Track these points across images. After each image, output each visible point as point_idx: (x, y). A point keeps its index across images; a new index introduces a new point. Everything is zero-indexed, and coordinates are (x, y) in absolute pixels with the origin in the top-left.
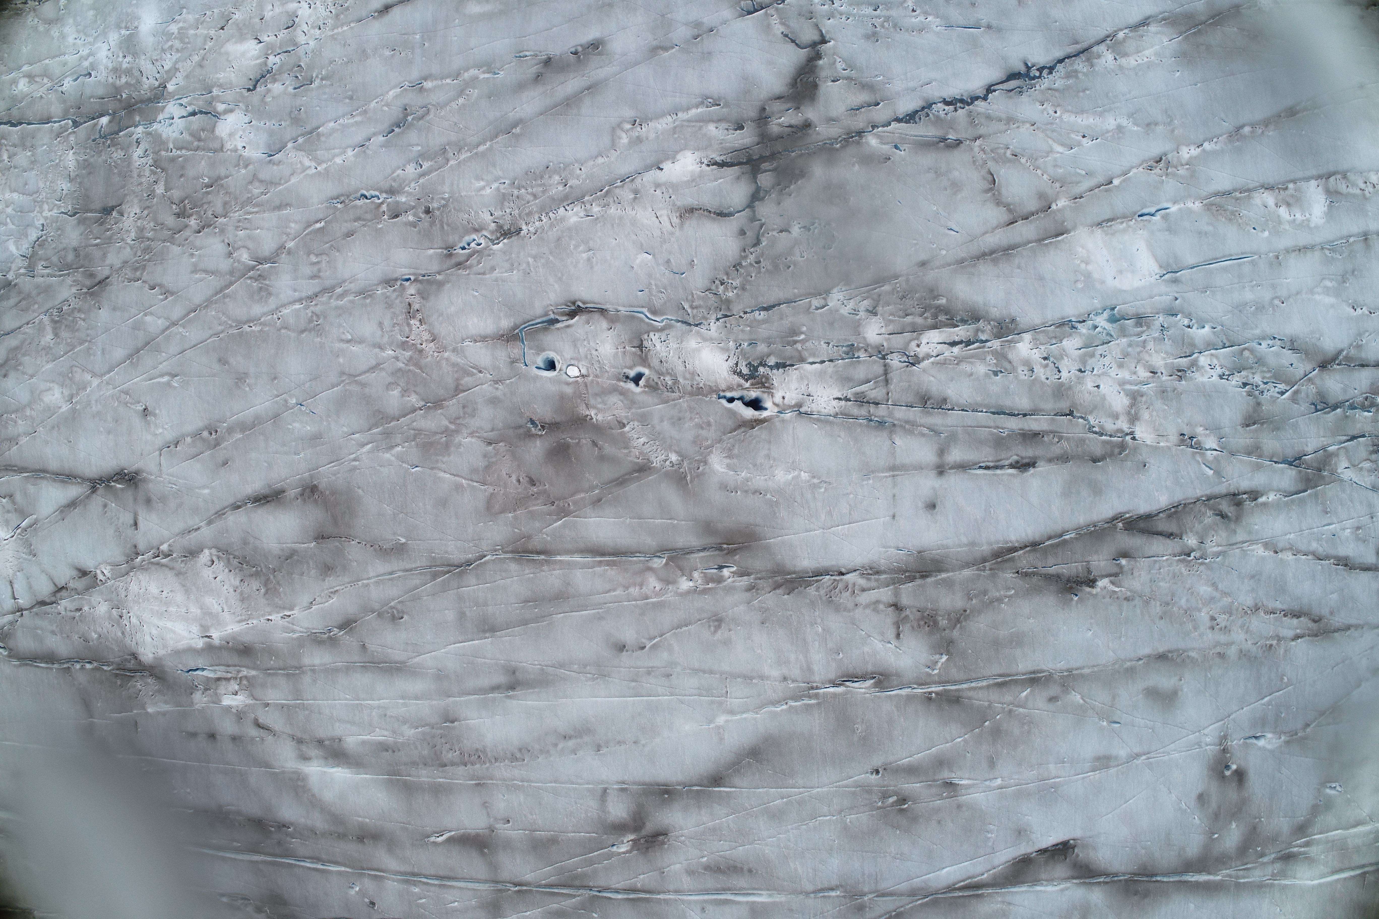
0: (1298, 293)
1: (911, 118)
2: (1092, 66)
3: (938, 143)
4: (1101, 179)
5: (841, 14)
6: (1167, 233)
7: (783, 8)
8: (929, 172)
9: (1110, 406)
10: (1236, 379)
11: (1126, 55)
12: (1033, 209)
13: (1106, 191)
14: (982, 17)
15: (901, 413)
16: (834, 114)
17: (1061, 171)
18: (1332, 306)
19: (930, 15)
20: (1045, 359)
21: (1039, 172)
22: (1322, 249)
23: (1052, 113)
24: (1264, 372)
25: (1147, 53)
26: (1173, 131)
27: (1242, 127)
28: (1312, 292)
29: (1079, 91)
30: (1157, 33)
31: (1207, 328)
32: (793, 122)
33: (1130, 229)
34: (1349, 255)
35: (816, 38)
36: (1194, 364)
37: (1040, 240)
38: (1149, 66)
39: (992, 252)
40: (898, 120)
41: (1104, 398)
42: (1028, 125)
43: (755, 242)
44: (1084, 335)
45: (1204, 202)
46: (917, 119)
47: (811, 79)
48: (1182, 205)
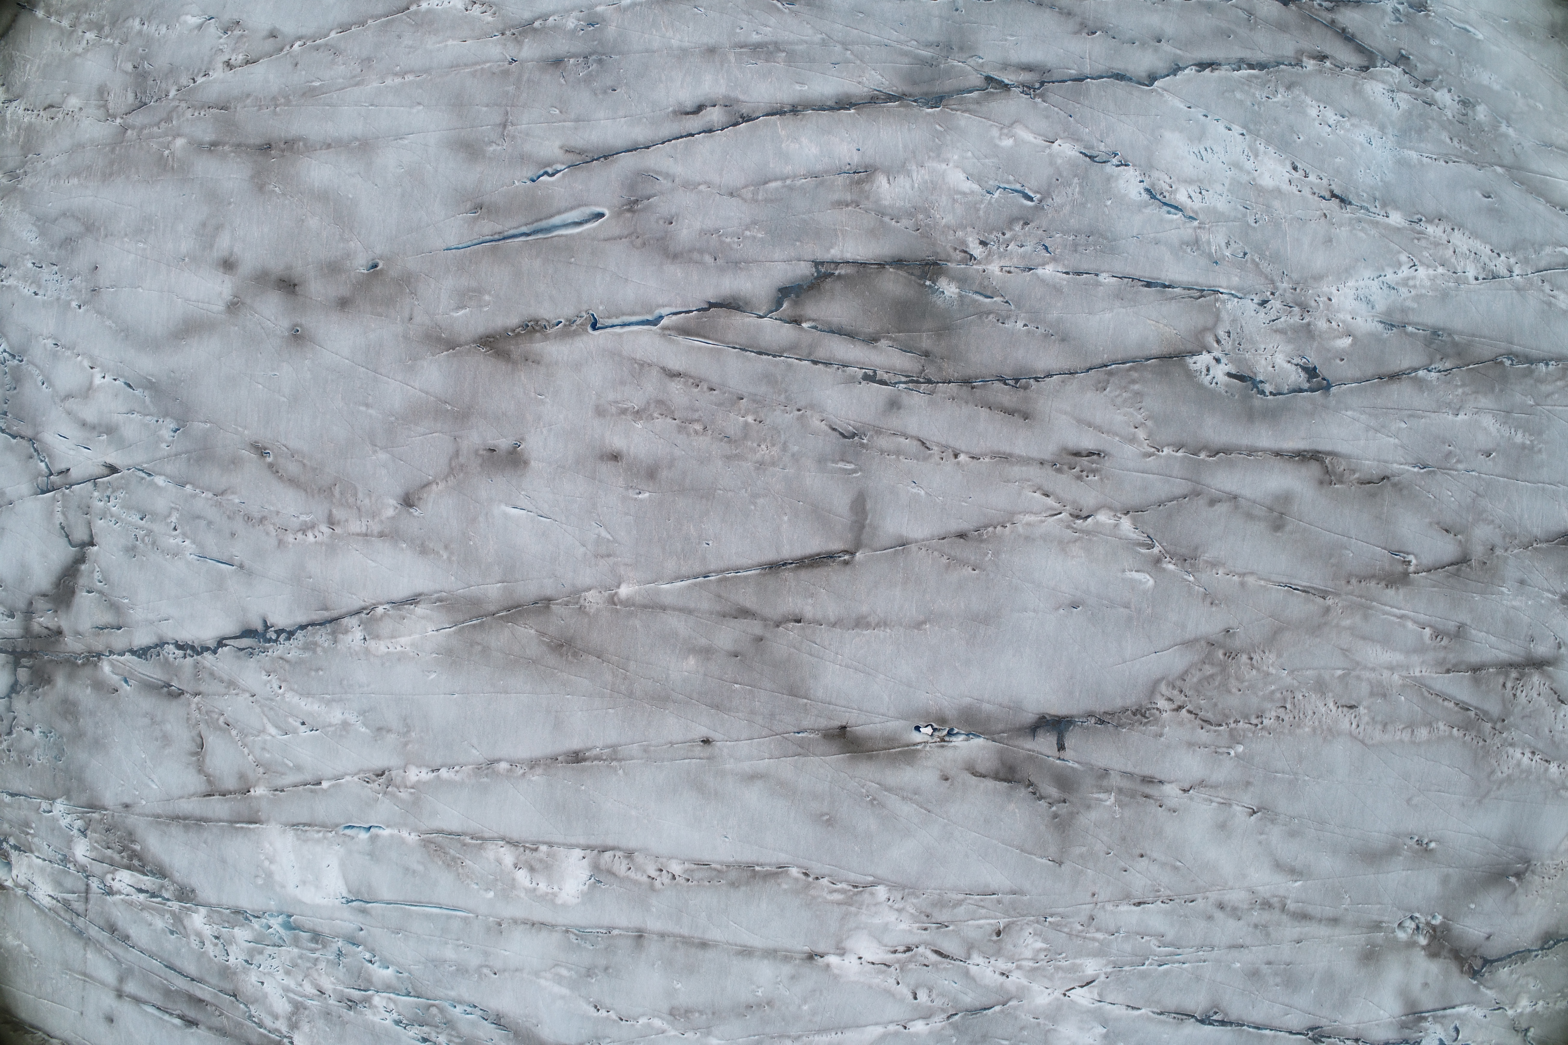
0: (517, 970)
1: (142, 653)
2: (335, 642)
3: (162, 687)
4: (308, 777)
5: (112, 517)
6: (367, 858)
7: (68, 495)
8: (145, 716)
9: (271, 1006)
10: (415, 1031)
11: (377, 637)
12: (231, 788)
13: (312, 791)
14: (236, 553)
15: (93, 931)
16: (81, 628)
17: (267, 755)
18: (563, 997)
19: (188, 538)
20: (217, 938)
21: (246, 751)
22: (567, 931)
23: (276, 687)
24: (452, 1035)
25: (403, 640)
26: (406, 744)
27: (498, 761)
28: (537, 974)
29: (311, 669)
30: (423, 618)
31: (390, 972)
32: (50, 625)
33: (326, 841)
34: (606, 949)
35: (86, 538)
36: (367, 1000)
37: (232, 822)
38: (401, 657)
39: (185, 818)
40: (133, 652)
41: (265, 996)
42: (247, 695)
43: (8, 731)
44: (256, 930)
45: (422, 836)
46: (149, 657)
47: (71, 583)
48: (396, 831)
